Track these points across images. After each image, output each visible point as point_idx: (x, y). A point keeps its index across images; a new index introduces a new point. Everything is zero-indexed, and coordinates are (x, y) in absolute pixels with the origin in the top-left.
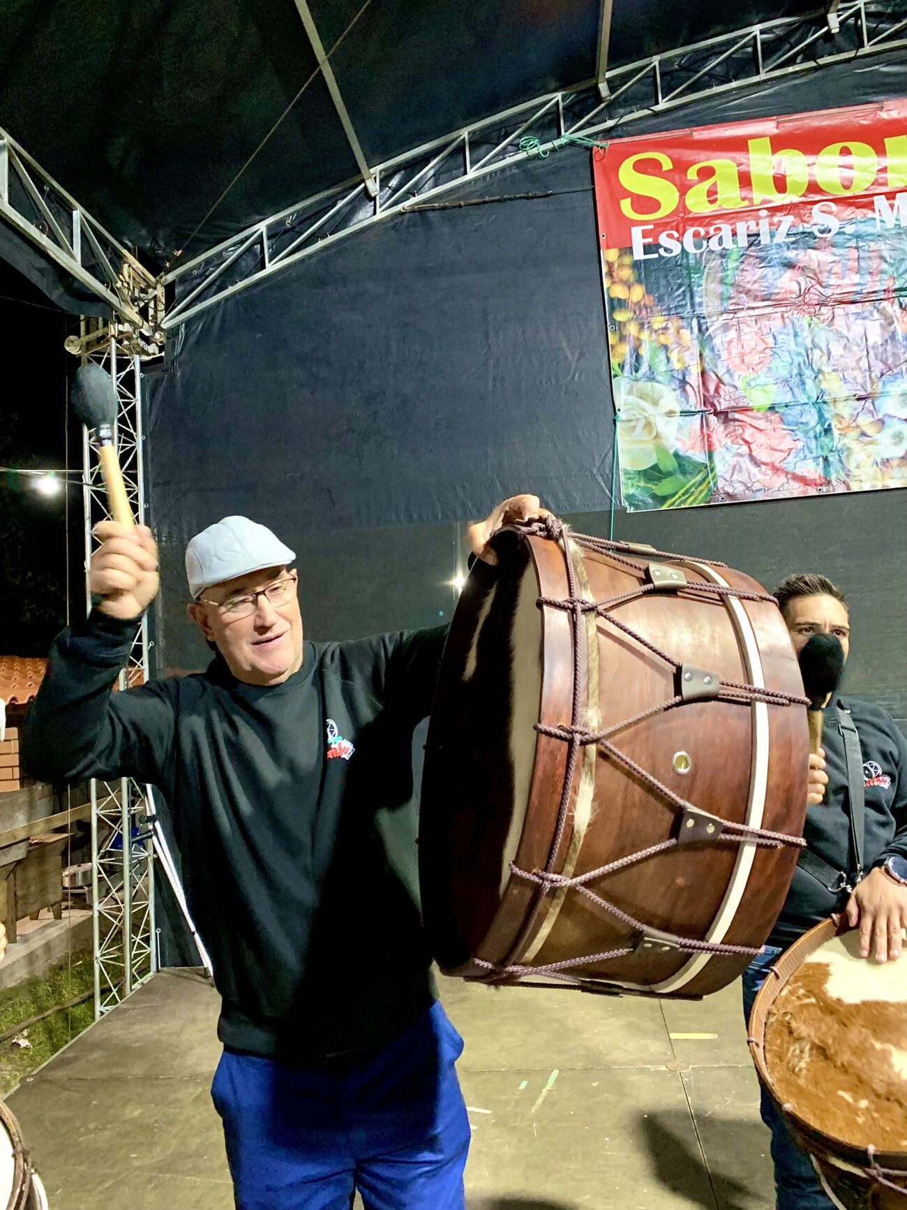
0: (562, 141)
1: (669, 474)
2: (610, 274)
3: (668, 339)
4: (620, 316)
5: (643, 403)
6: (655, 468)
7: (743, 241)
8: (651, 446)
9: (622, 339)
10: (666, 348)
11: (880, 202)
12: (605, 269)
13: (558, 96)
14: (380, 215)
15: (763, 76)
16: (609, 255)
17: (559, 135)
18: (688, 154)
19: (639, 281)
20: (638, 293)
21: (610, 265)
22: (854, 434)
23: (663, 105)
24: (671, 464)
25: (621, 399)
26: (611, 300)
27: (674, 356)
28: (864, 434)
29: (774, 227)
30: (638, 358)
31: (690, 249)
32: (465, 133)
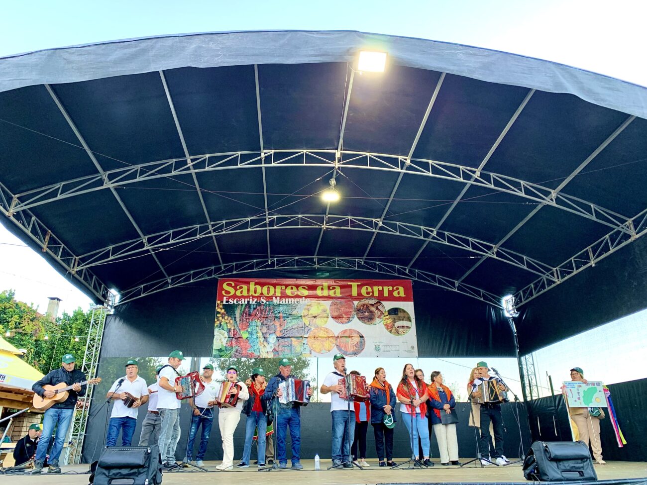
0: (212, 277)
1: (223, 351)
2: (218, 306)
3: (227, 321)
4: (218, 315)
5: (220, 335)
6: (221, 349)
7: (246, 303)
8: (220, 344)
9: (218, 320)
10: (227, 323)
11: (274, 298)
12: (217, 305)
13: (213, 268)
14: (170, 287)
15: (255, 270)
16: (219, 302)
17: (212, 276)
18: (237, 283)
19: (223, 308)
20: (223, 311)
21: (218, 304)
22: (263, 345)
23: (234, 273)
24: (224, 349)
25: (216, 333)
26: (217, 312)
27: (228, 325)
28: (265, 346)
29: (253, 300)
30: (221, 325)
31: (235, 303)
32: (192, 272)
